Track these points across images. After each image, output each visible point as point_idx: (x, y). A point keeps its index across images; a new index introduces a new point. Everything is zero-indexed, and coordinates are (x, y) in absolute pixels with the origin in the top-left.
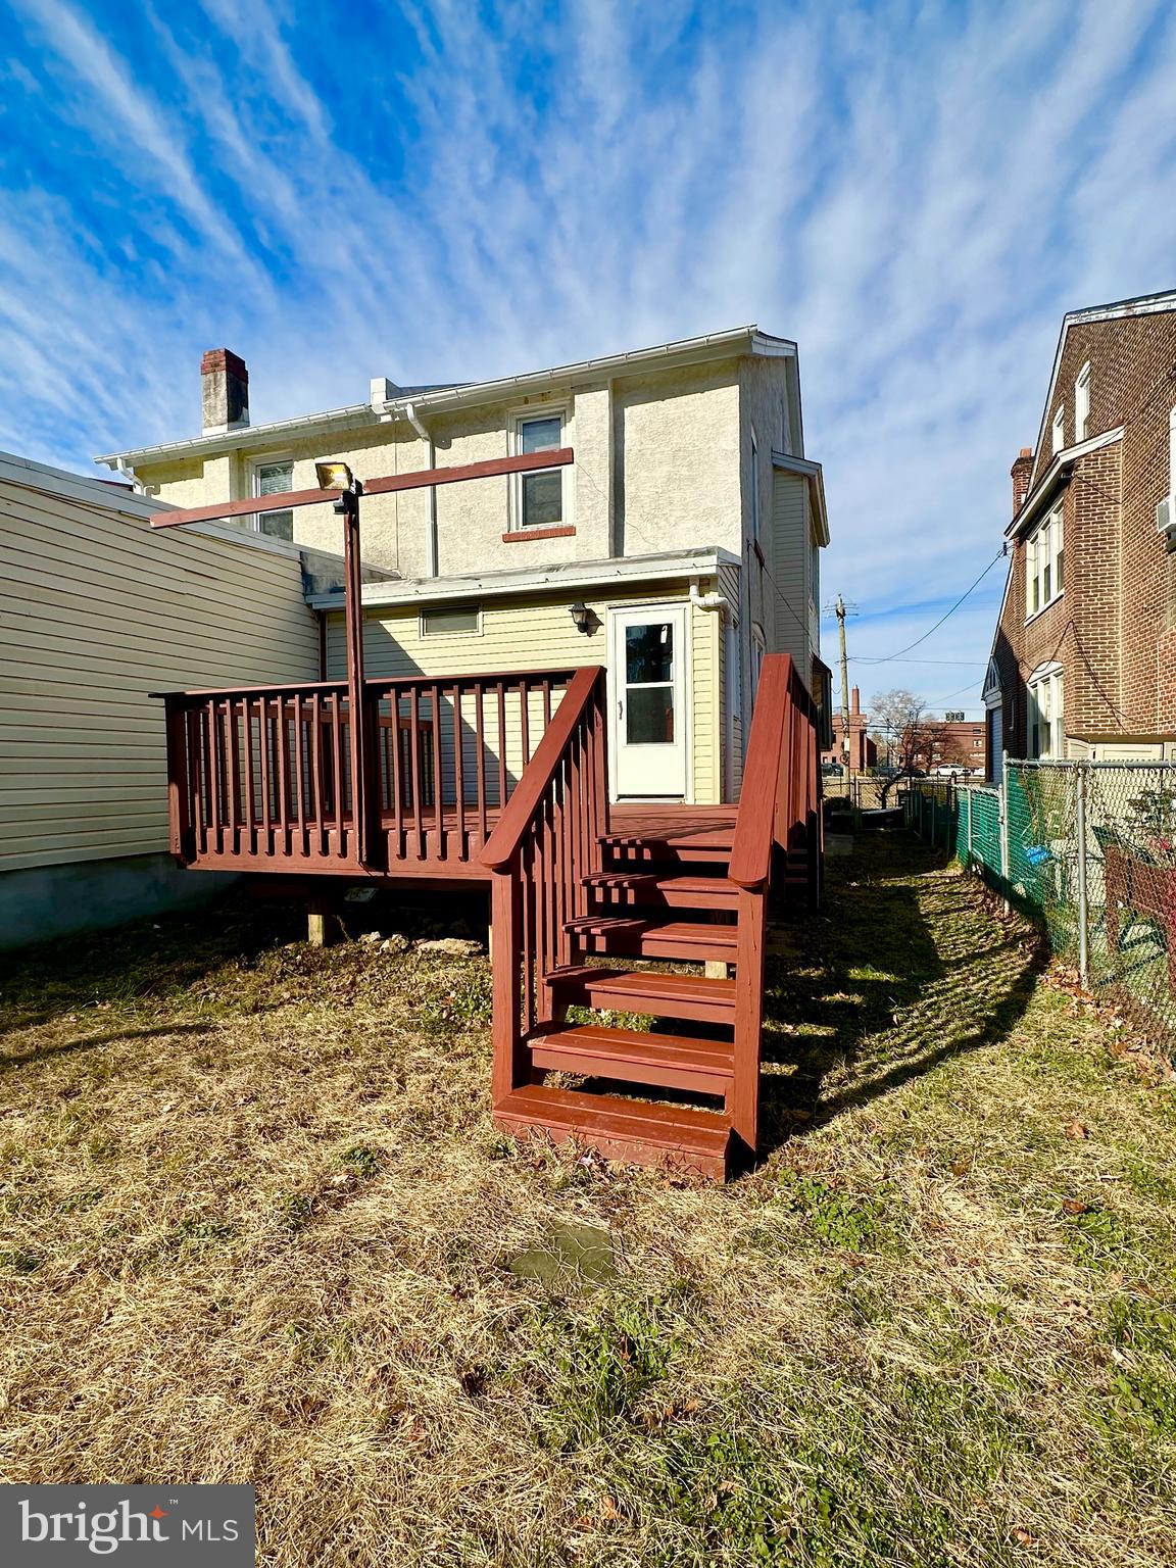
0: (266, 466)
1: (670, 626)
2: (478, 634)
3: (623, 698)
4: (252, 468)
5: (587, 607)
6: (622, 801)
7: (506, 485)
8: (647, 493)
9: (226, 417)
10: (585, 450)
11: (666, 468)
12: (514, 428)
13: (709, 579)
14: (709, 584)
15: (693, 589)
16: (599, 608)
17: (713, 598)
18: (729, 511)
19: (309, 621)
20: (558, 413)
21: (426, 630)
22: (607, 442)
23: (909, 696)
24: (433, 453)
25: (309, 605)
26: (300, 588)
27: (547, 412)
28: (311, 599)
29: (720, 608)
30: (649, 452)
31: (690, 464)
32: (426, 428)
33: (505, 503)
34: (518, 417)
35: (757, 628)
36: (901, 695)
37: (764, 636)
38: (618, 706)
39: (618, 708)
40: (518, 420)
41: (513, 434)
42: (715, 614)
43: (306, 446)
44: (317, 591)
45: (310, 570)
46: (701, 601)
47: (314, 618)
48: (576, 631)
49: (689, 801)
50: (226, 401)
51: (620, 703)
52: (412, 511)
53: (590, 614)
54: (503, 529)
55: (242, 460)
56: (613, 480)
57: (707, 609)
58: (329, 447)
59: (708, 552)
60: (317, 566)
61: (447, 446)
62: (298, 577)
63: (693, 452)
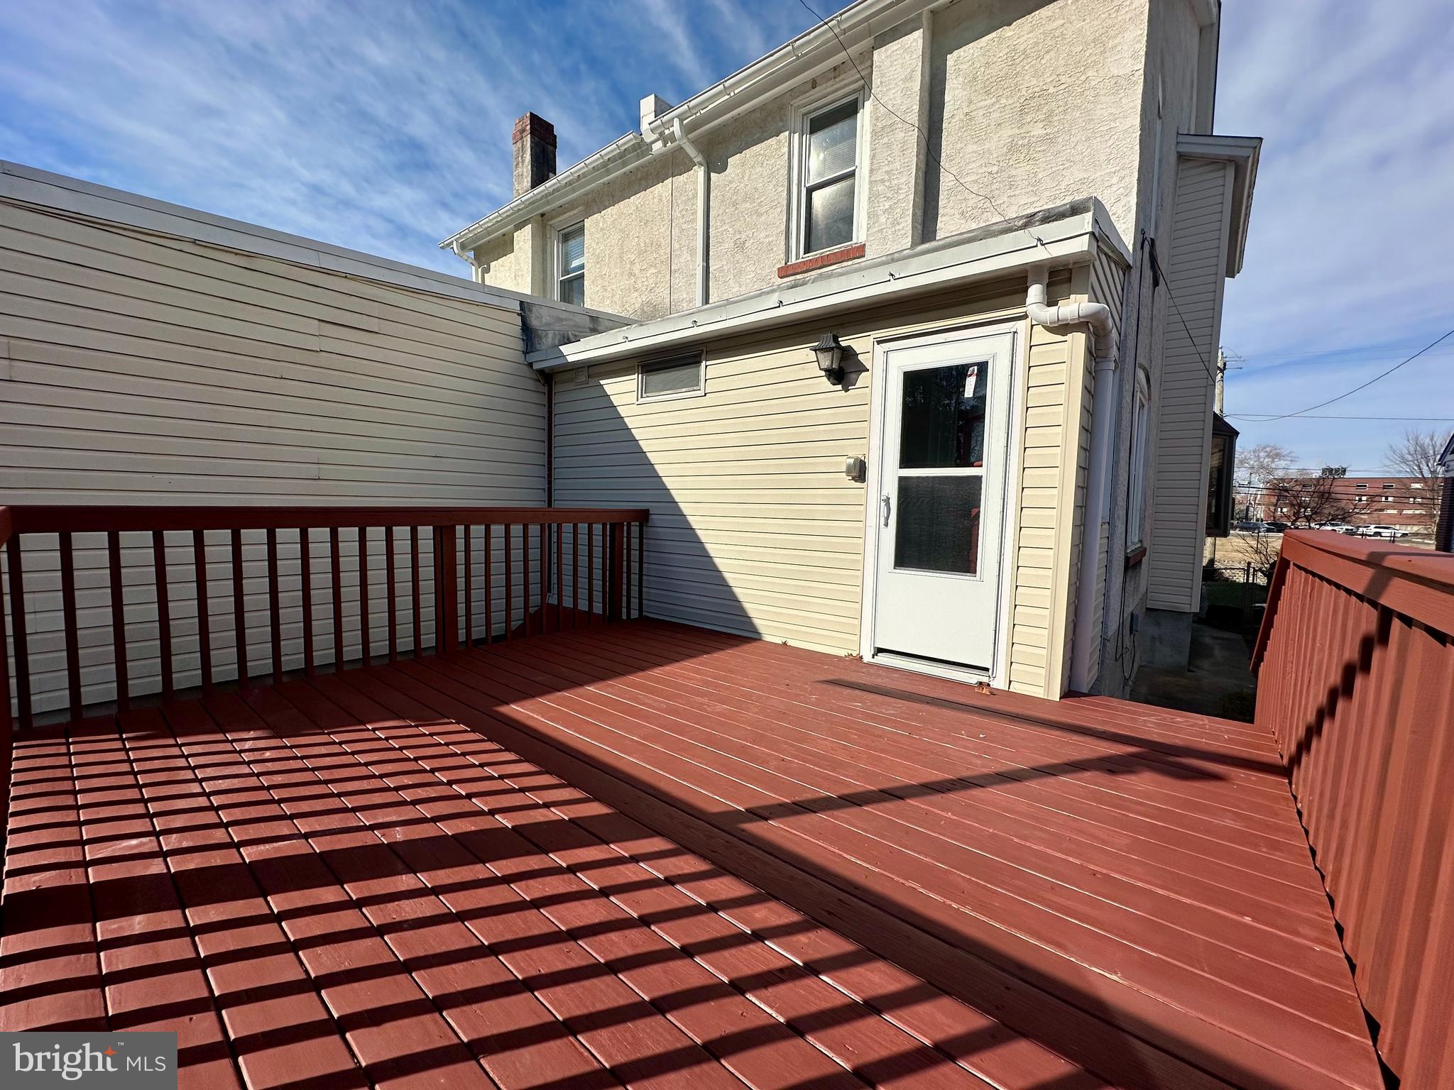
0: (566, 230)
1: (983, 367)
2: (699, 393)
3: (892, 491)
4: (554, 235)
5: (843, 344)
6: (883, 659)
7: (785, 202)
8: (974, 177)
9: (530, 184)
10: (883, 128)
11: (1007, 132)
12: (799, 126)
13: (1070, 271)
14: (1069, 280)
15: (1035, 292)
16: (860, 343)
17: (1076, 305)
18: (1115, 180)
19: (531, 384)
20: (855, 91)
21: (645, 390)
22: (916, 108)
23: (1278, 451)
24: (708, 179)
25: (530, 365)
26: (519, 345)
27: (840, 93)
28: (532, 357)
29: (1091, 326)
30: (981, 112)
31: (1050, 114)
32: (700, 151)
33: (783, 227)
34: (804, 110)
35: (1141, 375)
36: (1268, 449)
37: (1149, 387)
38: (883, 504)
39: (883, 509)
40: (804, 115)
41: (796, 135)
42: (1080, 339)
43: (594, 200)
44: (538, 347)
45: (534, 323)
46: (1050, 314)
47: (539, 381)
48: (825, 383)
49: (999, 683)
50: (529, 167)
51: (887, 501)
52: (686, 256)
53: (848, 354)
54: (779, 261)
55: (545, 226)
56: (923, 166)
57: (1062, 328)
58: (613, 196)
59: (1075, 210)
60: (546, 319)
61: (723, 168)
62: (517, 330)
63: (1055, 95)
